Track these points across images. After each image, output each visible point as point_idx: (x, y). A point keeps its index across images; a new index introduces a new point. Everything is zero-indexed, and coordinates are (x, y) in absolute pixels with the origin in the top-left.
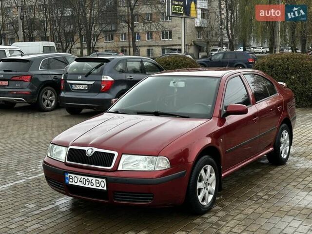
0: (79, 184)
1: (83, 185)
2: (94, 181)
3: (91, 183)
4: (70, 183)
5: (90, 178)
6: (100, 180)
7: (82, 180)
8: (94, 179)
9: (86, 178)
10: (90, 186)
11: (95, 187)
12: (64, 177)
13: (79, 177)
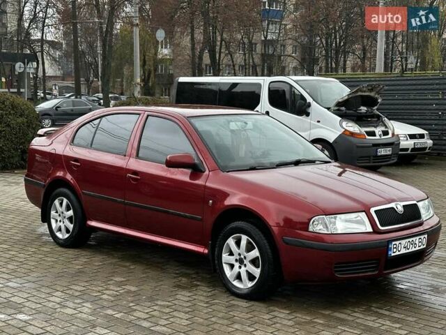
0: (403, 251)
1: (407, 251)
2: (417, 242)
3: (415, 244)
4: (393, 255)
5: (414, 239)
6: (422, 237)
7: (406, 244)
8: (418, 238)
9: (411, 240)
10: (414, 249)
11: (417, 248)
12: (388, 249)
13: (403, 242)
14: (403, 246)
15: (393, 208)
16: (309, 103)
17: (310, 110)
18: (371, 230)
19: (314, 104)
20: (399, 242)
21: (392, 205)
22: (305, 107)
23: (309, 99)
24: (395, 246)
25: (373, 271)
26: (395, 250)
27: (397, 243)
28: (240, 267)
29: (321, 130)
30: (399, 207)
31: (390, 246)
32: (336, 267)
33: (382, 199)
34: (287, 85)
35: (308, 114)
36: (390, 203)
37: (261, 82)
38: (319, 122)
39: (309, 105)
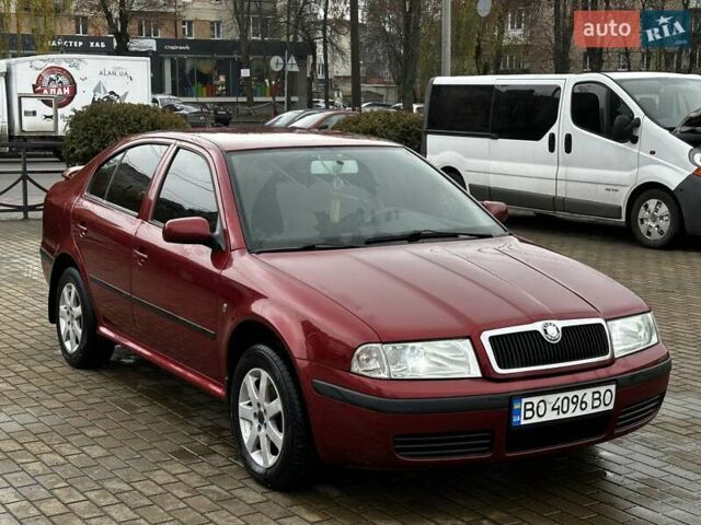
0: (551, 416)
1: (562, 416)
2: (588, 399)
3: (582, 402)
4: (523, 422)
5: (580, 393)
6: (602, 389)
7: (559, 403)
8: (589, 392)
9: (570, 395)
10: (579, 413)
11: (589, 411)
12: (509, 412)
13: (551, 399)
14: (549, 407)
15: (536, 332)
16: (638, 119)
17: (638, 132)
18: (479, 375)
19: (646, 121)
20: (541, 398)
21: (538, 326)
22: (630, 126)
23: (638, 113)
24: (529, 406)
25: (484, 452)
26: (529, 414)
27: (535, 400)
28: (260, 428)
29: (657, 166)
30: (553, 330)
31: (516, 406)
32: (396, 443)
33: (517, 314)
34: (602, 88)
35: (635, 140)
36: (532, 321)
37: (560, 83)
38: (653, 153)
39: (638, 123)
